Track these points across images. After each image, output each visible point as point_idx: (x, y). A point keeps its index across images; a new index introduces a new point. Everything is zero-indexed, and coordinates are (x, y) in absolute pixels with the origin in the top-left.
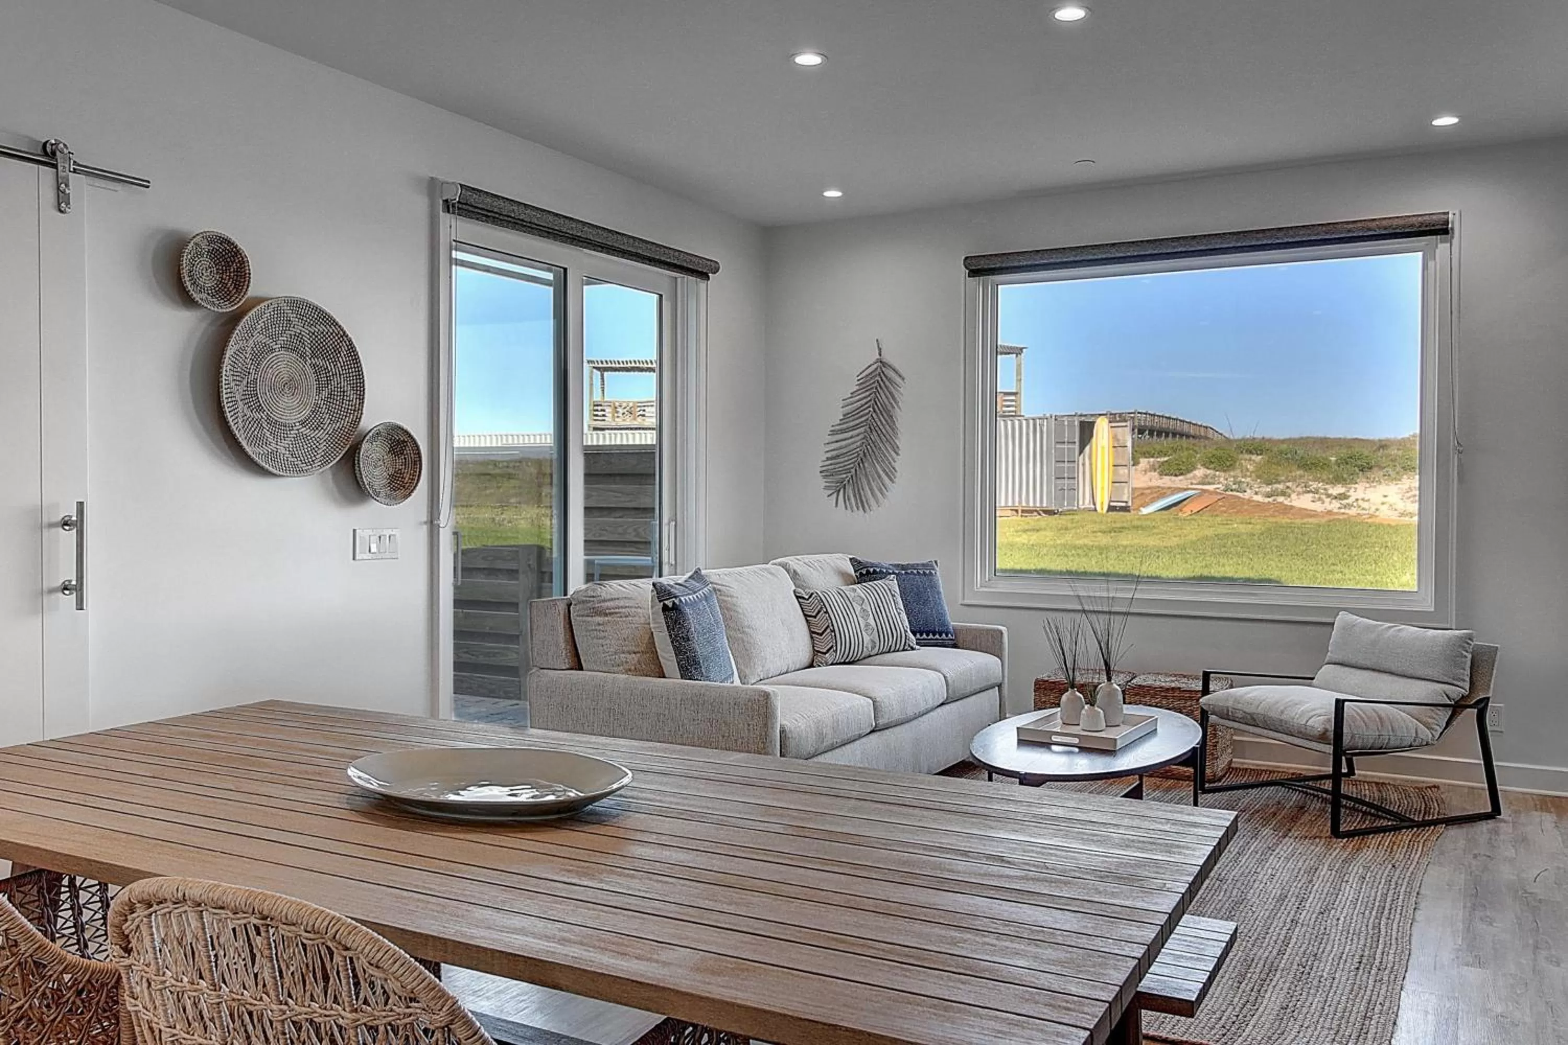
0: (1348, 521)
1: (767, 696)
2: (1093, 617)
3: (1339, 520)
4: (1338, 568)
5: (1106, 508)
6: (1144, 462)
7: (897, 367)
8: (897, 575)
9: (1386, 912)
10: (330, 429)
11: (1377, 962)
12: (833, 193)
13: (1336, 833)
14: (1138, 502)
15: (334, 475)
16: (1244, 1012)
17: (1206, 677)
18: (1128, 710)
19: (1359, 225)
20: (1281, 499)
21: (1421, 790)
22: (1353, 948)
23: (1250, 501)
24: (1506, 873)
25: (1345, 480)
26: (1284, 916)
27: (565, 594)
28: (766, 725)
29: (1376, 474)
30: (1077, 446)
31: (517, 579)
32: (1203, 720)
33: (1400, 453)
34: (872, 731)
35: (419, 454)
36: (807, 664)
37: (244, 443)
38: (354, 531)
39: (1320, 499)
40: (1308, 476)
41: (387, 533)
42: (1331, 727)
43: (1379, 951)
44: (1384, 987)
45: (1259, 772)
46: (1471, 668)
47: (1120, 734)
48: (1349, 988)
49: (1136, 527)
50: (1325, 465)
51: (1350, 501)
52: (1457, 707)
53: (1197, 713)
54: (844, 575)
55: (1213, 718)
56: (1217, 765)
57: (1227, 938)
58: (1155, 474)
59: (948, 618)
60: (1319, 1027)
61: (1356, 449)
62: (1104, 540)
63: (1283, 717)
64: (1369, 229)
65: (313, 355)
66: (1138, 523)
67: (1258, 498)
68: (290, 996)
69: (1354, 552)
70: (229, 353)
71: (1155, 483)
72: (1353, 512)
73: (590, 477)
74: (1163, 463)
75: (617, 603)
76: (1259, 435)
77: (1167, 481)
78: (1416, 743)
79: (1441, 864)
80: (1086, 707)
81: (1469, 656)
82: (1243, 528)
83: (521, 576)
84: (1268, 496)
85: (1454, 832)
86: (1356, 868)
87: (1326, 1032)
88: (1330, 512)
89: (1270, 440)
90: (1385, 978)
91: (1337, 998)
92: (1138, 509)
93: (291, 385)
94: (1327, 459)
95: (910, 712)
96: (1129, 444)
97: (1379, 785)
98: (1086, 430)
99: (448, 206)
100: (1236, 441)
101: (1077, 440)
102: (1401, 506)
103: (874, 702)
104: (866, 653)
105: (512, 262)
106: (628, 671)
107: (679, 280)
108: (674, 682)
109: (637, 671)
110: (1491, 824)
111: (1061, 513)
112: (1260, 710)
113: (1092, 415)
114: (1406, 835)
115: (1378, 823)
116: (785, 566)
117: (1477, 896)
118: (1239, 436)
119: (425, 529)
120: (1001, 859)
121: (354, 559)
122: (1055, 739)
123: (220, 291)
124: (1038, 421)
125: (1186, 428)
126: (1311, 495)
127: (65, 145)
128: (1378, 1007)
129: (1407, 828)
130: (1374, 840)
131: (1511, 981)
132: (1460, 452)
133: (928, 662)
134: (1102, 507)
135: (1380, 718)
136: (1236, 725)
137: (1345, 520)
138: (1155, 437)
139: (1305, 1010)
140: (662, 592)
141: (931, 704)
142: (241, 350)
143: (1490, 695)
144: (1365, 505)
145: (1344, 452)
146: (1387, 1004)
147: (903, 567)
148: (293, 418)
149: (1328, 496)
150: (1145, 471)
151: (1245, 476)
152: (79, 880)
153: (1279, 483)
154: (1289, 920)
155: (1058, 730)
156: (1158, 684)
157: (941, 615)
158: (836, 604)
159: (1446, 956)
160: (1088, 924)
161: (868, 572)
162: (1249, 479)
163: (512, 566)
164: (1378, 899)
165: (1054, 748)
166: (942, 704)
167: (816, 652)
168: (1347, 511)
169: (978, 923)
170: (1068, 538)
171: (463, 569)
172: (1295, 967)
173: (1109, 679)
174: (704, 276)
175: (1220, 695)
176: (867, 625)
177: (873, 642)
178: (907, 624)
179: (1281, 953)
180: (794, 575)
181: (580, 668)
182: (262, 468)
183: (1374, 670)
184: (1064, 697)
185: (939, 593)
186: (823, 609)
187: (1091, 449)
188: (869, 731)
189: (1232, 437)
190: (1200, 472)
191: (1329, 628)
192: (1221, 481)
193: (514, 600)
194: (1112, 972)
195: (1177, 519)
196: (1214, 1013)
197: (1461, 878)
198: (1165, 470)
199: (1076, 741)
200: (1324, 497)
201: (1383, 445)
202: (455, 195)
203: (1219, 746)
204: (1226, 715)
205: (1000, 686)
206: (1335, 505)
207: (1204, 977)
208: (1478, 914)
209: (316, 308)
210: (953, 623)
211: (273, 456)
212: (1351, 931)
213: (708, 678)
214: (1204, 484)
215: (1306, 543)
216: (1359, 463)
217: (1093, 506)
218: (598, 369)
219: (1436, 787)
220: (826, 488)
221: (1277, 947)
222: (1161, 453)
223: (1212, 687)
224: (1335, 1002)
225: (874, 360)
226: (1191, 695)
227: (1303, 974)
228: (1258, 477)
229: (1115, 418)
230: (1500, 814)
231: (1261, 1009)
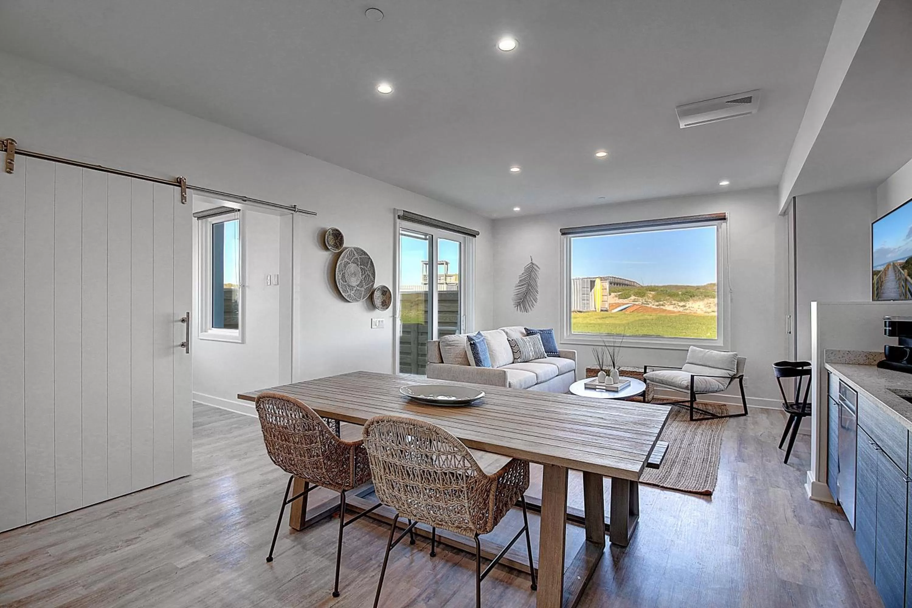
0: (686, 315)
1: (505, 372)
2: (609, 348)
3: (682, 314)
4: (684, 331)
5: (600, 310)
6: (613, 294)
7: (537, 264)
8: (540, 333)
9: (711, 445)
10: (365, 288)
11: (709, 460)
12: (517, 209)
13: (692, 419)
14: (611, 308)
15: (366, 302)
16: (666, 474)
17: (645, 368)
18: (620, 378)
19: (694, 217)
20: (662, 307)
21: (720, 406)
22: (702, 456)
23: (651, 308)
24: (751, 433)
25: (684, 300)
26: (677, 445)
27: (432, 339)
28: (504, 381)
29: (696, 298)
30: (589, 289)
31: (410, 334)
32: (645, 381)
33: (704, 291)
34: (536, 384)
35: (391, 295)
36: (511, 362)
37: (342, 292)
38: (372, 319)
39: (676, 307)
40: (671, 299)
41: (381, 320)
42: (690, 384)
43: (710, 457)
44: (712, 468)
45: (663, 400)
46: (737, 365)
47: (619, 385)
48: (700, 468)
49: (611, 317)
50: (678, 295)
51: (686, 308)
52: (732, 378)
53: (643, 379)
54: (522, 333)
55: (648, 381)
56: (649, 397)
57: (666, 447)
58: (617, 298)
59: (557, 348)
60: (692, 479)
61: (688, 290)
62: (600, 321)
63: (673, 381)
64: (698, 219)
65: (361, 265)
66: (611, 315)
67: (654, 307)
68: (420, 447)
69: (689, 325)
70: (338, 265)
71: (617, 302)
72: (688, 311)
73: (440, 301)
74: (620, 295)
75: (454, 342)
76: (653, 285)
77: (621, 301)
78: (719, 390)
79: (728, 430)
80: (607, 377)
81: (736, 361)
82: (649, 317)
83: (412, 333)
84: (657, 306)
85: (732, 420)
86: (700, 431)
87: (693, 481)
88: (679, 312)
89: (657, 287)
90: (712, 465)
91: (696, 471)
92: (611, 311)
93: (355, 274)
94: (678, 293)
95: (547, 378)
96: (608, 288)
97: (706, 404)
98: (593, 283)
99: (399, 217)
100: (646, 287)
101: (589, 286)
102: (705, 309)
103: (536, 374)
104: (531, 359)
105: (409, 232)
106: (458, 364)
107: (466, 238)
108: (474, 367)
109: (461, 364)
110: (744, 417)
111: (584, 312)
112: (664, 379)
113: (594, 278)
114: (716, 420)
115: (706, 417)
116: (504, 330)
117: (741, 440)
118: (646, 285)
119: (391, 319)
120: (602, 418)
121: (372, 328)
122: (597, 387)
123: (335, 246)
124: (575, 281)
125: (626, 282)
126: (673, 306)
127: (185, 179)
128: (711, 474)
129: (716, 418)
130: (705, 422)
131: (755, 467)
132: (731, 292)
133: (553, 362)
134: (598, 310)
135: (706, 382)
136: (656, 384)
137: (685, 314)
138: (616, 285)
139: (686, 474)
140: (470, 339)
141: (553, 376)
142: (341, 264)
143: (744, 374)
144: (692, 309)
145: (684, 290)
146: (714, 473)
147: (541, 331)
148: (354, 284)
149: (679, 306)
150: (613, 298)
151: (648, 299)
152: (330, 420)
153: (661, 301)
154: (678, 447)
155: (597, 384)
156: (628, 370)
157: (555, 347)
158: (521, 343)
159: (732, 458)
160: (635, 436)
161: (530, 333)
162: (650, 300)
163: (409, 330)
164: (708, 440)
165: (597, 390)
166: (557, 376)
167: (514, 359)
168: (686, 311)
169: (601, 435)
170: (588, 320)
171: (403, 331)
172: (682, 461)
173: (614, 368)
174: (475, 236)
175: (650, 374)
176: (531, 350)
177: (533, 355)
178: (544, 349)
179: (677, 457)
180: (507, 333)
181: (442, 362)
182: (346, 299)
183: (703, 365)
184: (599, 374)
185: (553, 339)
186: (516, 344)
187: (594, 291)
188: (535, 384)
189: (643, 285)
190: (633, 297)
191: (687, 351)
192: (641, 301)
193: (409, 341)
194: (645, 448)
195: (625, 314)
196: (657, 475)
197: (735, 434)
198: (620, 297)
199: (604, 388)
200: (677, 306)
201: (698, 288)
202: (401, 213)
203: (650, 391)
204: (652, 380)
205: (574, 370)
206: (681, 309)
207: (661, 458)
208: (742, 446)
209: (362, 251)
210: (558, 349)
211: (349, 296)
212: (700, 451)
213: (484, 366)
214: (634, 302)
215: (671, 323)
216: (690, 294)
217: (595, 310)
218: (425, 264)
219: (725, 405)
220: (514, 305)
221: (675, 455)
222: (619, 292)
223: (647, 371)
224: (696, 473)
225: (529, 263)
226: (640, 374)
227: (685, 463)
228: (654, 299)
229: (602, 279)
230: (747, 414)
231: (672, 474)
